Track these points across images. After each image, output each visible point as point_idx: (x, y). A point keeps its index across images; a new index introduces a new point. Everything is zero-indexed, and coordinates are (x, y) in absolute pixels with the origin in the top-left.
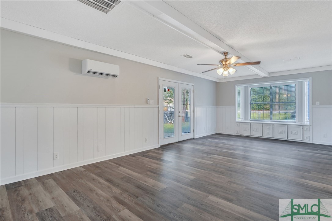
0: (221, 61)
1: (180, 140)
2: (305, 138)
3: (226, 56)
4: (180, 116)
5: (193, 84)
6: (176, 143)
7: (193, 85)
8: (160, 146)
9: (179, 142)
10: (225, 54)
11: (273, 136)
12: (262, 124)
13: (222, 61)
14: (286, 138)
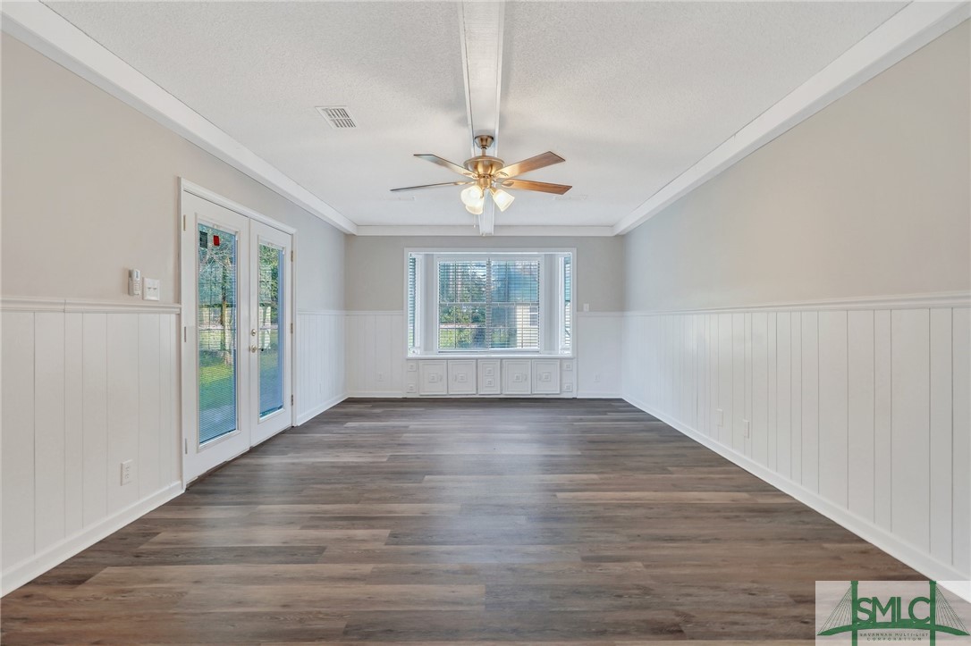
0: (474, 164)
1: (255, 443)
2: (565, 388)
3: (484, 147)
4: (254, 350)
5: (292, 231)
6: (243, 456)
7: (292, 235)
8: (185, 487)
9: (253, 451)
10: (482, 140)
11: (501, 390)
12: (477, 359)
13: (477, 163)
14: (529, 393)
